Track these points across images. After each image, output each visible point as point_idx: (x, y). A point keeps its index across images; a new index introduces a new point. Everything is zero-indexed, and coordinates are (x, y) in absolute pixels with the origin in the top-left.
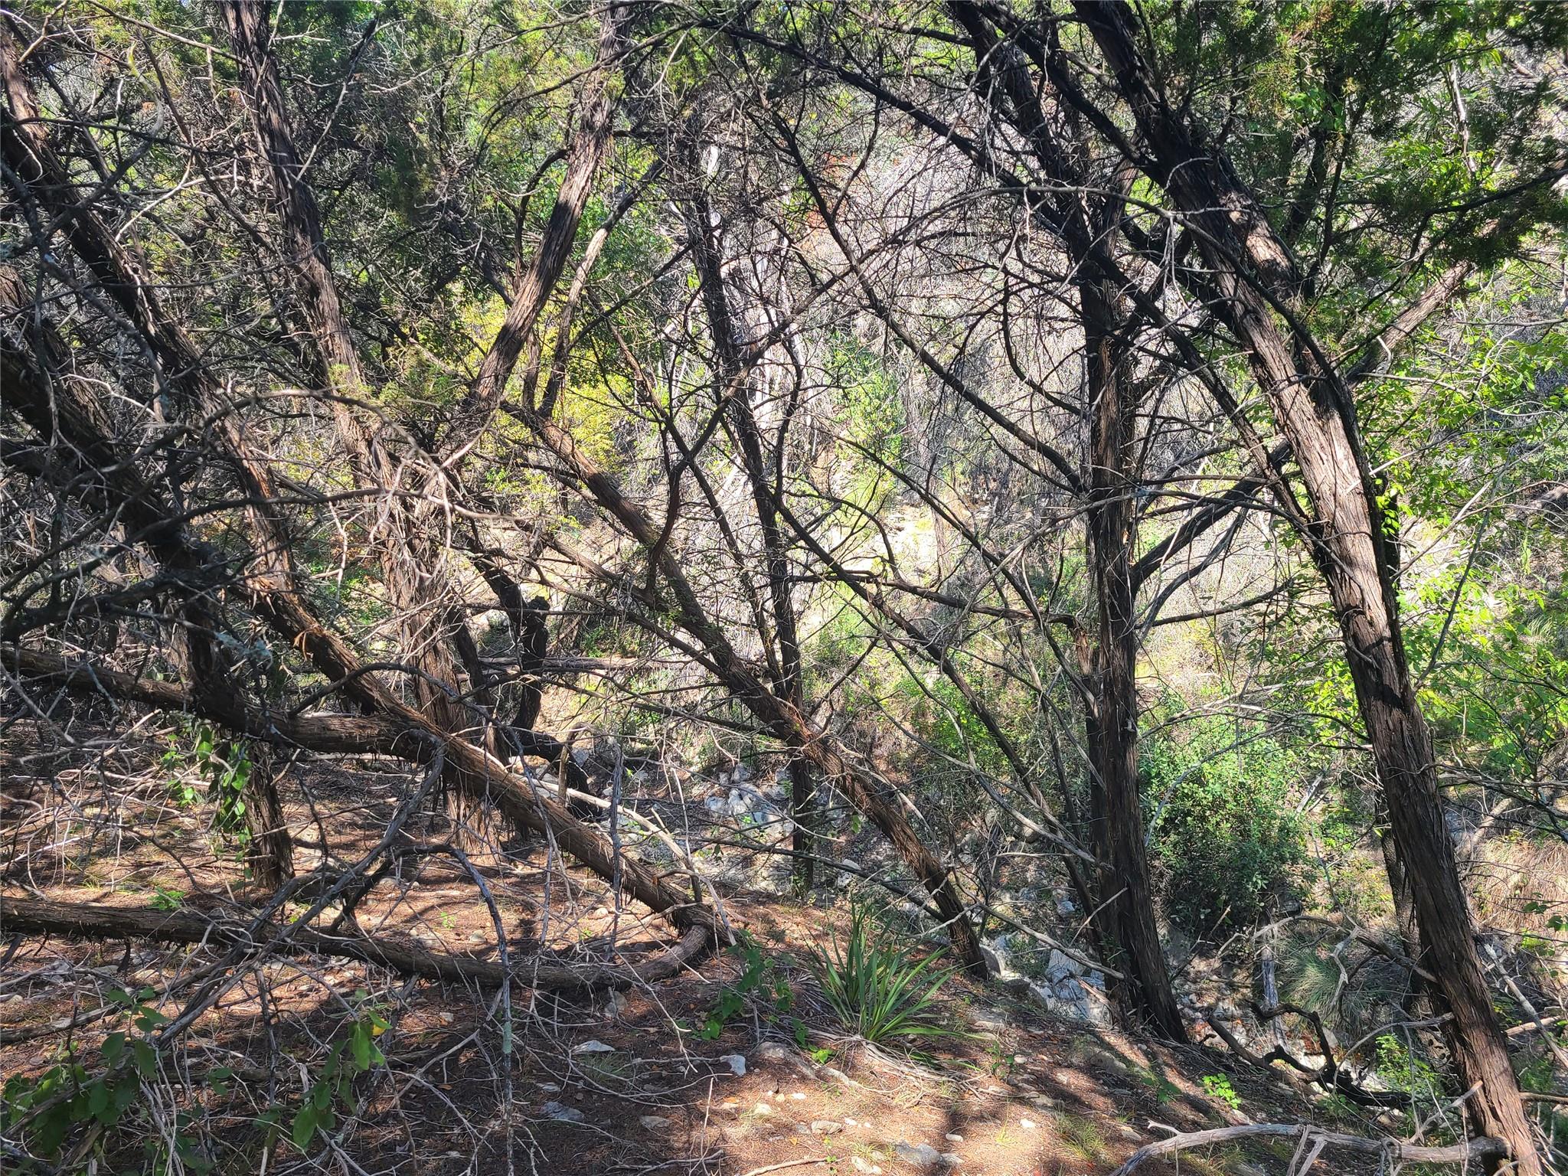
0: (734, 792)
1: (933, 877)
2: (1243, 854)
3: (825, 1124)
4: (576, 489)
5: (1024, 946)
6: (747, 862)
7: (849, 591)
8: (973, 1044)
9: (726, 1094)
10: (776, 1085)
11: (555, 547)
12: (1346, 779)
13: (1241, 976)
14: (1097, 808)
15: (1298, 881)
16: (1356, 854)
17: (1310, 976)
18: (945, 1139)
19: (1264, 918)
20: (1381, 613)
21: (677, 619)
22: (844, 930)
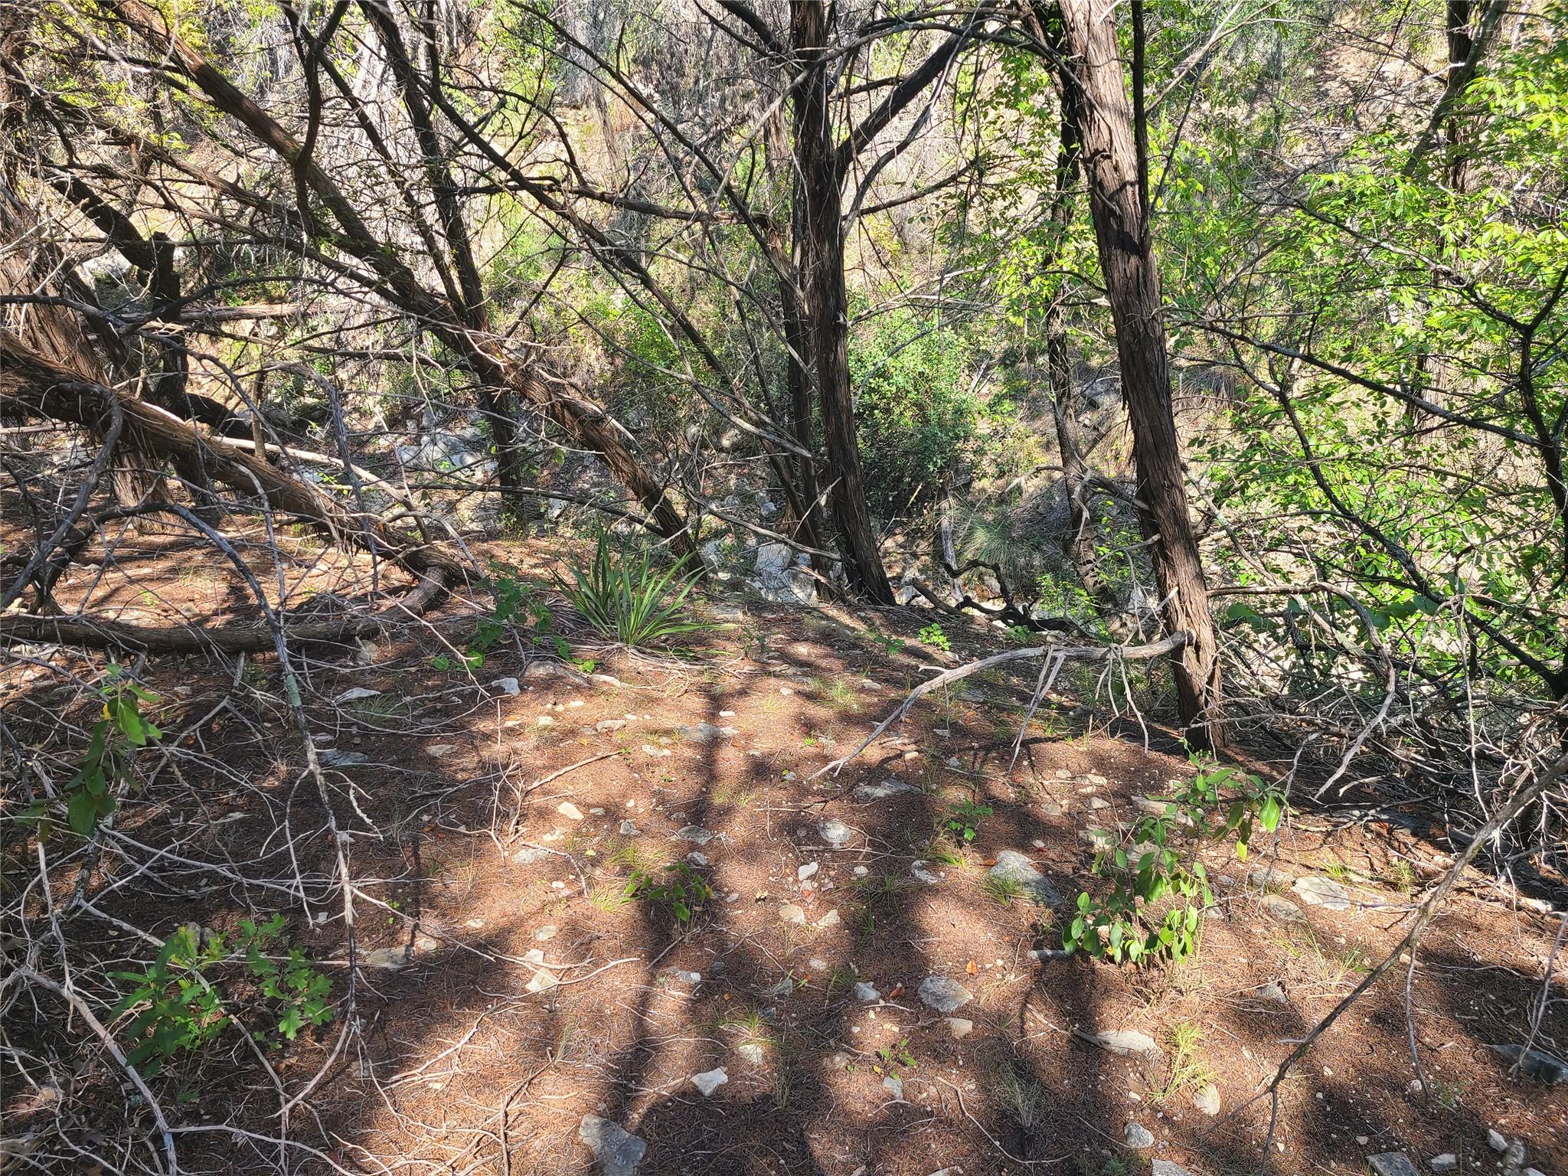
0: (425, 439)
1: (650, 494)
2: (925, 438)
3: (608, 723)
4: (183, 88)
5: (732, 549)
6: (451, 507)
7: (531, 201)
8: (717, 635)
9: (506, 713)
10: (551, 698)
11: (173, 163)
12: (1009, 359)
13: (923, 546)
14: (799, 409)
15: (969, 457)
16: (1018, 425)
17: (981, 537)
18: (712, 716)
19: (942, 493)
20: (1126, 157)
21: (342, 245)
22: (571, 555)
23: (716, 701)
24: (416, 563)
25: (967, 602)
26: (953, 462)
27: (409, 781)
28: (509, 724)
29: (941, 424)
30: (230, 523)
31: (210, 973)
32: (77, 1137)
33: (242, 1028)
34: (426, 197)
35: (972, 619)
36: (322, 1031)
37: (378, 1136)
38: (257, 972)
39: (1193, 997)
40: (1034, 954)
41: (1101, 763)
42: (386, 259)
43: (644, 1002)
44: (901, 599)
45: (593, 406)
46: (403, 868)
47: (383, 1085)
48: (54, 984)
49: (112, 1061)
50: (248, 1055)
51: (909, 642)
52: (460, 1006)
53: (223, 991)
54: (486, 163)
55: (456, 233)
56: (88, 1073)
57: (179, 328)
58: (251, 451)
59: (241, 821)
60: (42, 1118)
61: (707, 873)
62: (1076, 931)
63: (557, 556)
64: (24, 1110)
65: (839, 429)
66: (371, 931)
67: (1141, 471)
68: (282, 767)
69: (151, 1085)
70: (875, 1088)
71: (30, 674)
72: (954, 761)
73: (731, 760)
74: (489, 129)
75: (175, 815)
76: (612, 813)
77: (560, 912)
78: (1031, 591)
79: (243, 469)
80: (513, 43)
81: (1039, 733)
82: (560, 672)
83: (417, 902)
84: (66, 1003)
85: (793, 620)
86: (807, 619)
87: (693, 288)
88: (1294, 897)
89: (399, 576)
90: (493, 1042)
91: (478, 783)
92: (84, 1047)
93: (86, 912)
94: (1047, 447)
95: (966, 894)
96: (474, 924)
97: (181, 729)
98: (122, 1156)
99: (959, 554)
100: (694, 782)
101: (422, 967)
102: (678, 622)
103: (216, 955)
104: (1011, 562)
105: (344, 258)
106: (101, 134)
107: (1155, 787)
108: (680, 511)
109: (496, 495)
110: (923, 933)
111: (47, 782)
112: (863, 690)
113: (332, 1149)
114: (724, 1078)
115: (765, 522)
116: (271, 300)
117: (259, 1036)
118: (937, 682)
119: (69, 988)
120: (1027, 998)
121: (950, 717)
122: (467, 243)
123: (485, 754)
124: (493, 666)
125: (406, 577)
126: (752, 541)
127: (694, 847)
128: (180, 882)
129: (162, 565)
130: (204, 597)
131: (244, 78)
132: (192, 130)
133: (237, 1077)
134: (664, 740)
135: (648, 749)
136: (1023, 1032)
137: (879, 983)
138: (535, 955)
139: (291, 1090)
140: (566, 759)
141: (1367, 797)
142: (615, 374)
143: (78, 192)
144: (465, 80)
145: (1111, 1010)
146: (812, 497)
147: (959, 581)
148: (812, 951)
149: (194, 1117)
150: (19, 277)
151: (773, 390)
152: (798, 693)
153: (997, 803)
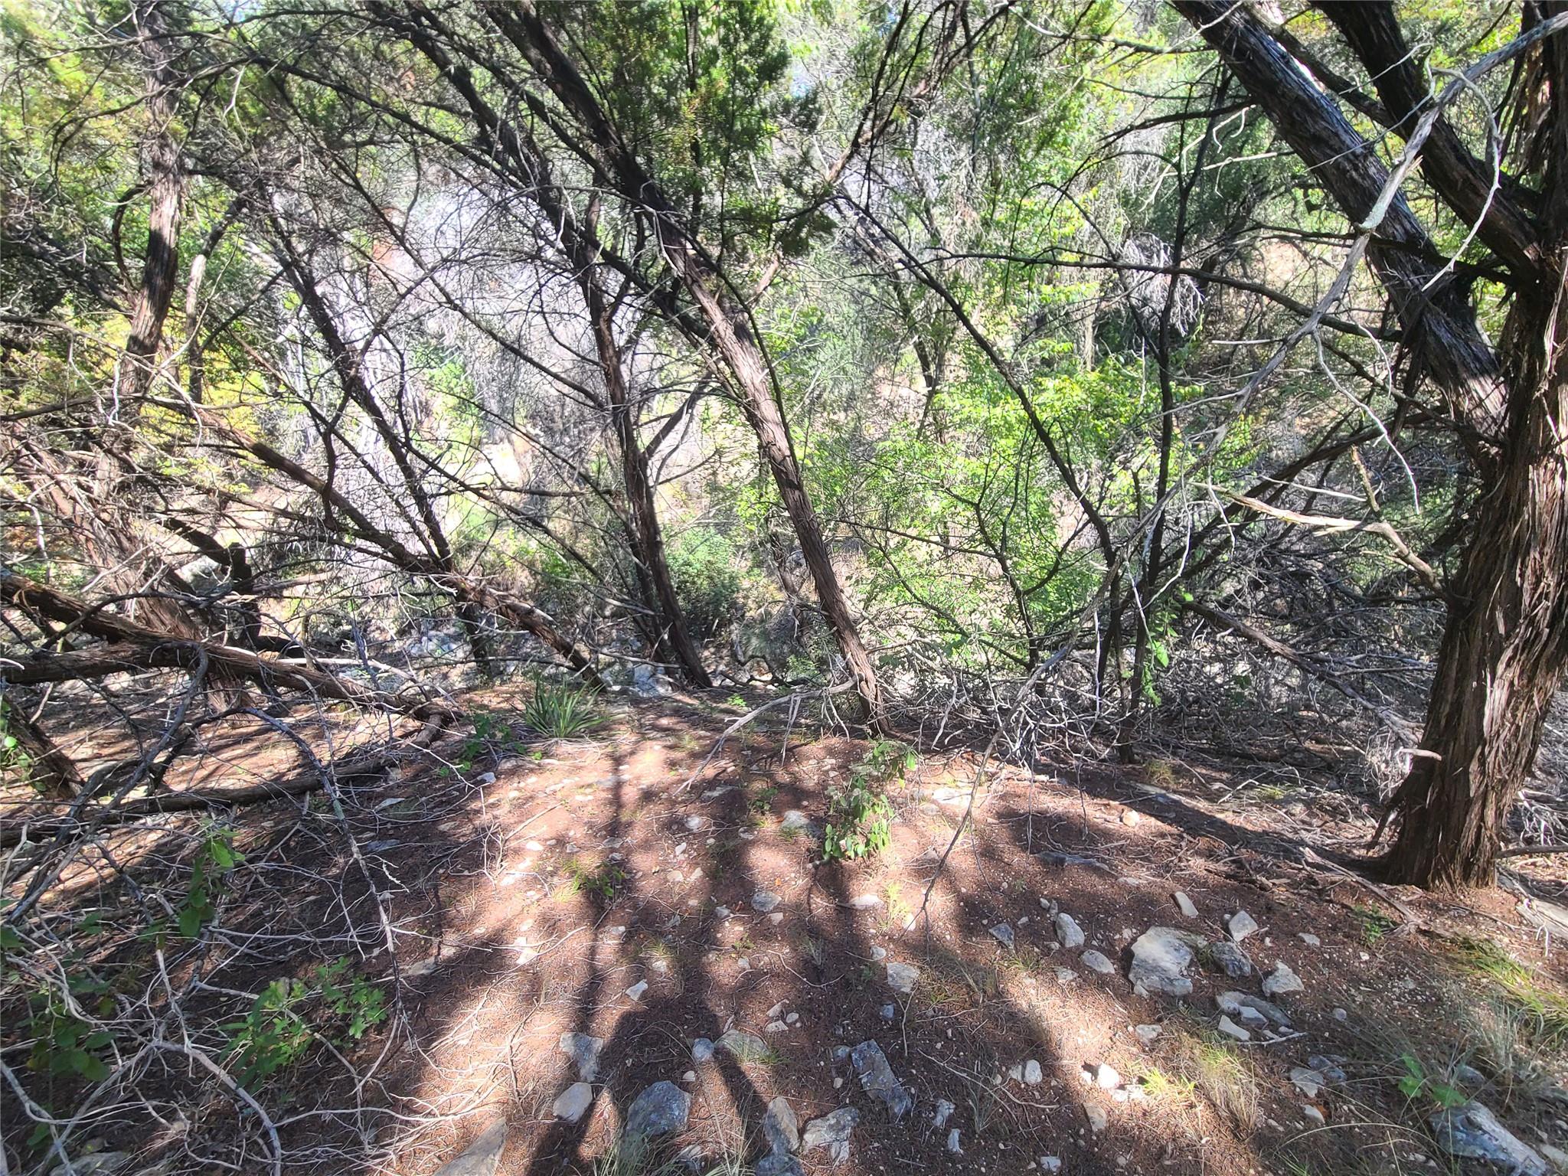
0: (424, 639)
1: (566, 649)
2: (716, 594)
3: (553, 788)
4: (244, 457)
5: (619, 671)
6: (445, 676)
7: (474, 497)
8: (614, 722)
9: (489, 795)
10: (516, 780)
11: (240, 501)
12: (753, 548)
13: (725, 652)
14: (645, 588)
15: (741, 601)
16: (764, 581)
17: (754, 642)
18: (616, 771)
19: (730, 622)
20: (783, 444)
21: (357, 534)
22: (523, 692)
23: (617, 760)
24: (422, 715)
25: (752, 678)
26: (733, 604)
27: (428, 850)
28: (491, 800)
29: (723, 586)
30: (296, 711)
31: (297, 1008)
32: (202, 1153)
33: (324, 1040)
34: (409, 502)
35: (755, 687)
36: (382, 1026)
37: (427, 1086)
38: (330, 1000)
39: (893, 868)
40: (810, 866)
41: (831, 752)
42: (386, 540)
43: (593, 952)
44: (716, 683)
45: (527, 605)
46: (429, 906)
47: (425, 1052)
48: (178, 1046)
49: (227, 1089)
50: (330, 1057)
51: (723, 706)
52: (474, 986)
53: (308, 1018)
54: (444, 479)
55: (429, 519)
56: (209, 1104)
57: (253, 597)
58: (304, 665)
59: (314, 902)
60: (175, 1146)
61: (622, 864)
62: (828, 848)
63: (513, 694)
64: (159, 1144)
65: (667, 596)
66: (409, 953)
67: (821, 596)
68: (341, 860)
69: (258, 1098)
70: (735, 967)
71: (153, 836)
72: (754, 767)
73: (630, 794)
74: (444, 460)
75: (266, 908)
76: (561, 841)
77: (535, 910)
78: (784, 666)
79: (299, 677)
80: (454, 414)
81: (797, 742)
82: (520, 763)
83: (440, 926)
84: (187, 1057)
85: (658, 706)
86: (666, 704)
87: (576, 532)
88: (934, 802)
89: (412, 724)
90: (498, 1003)
91: (474, 842)
92: (207, 1085)
93: (201, 989)
94: (780, 589)
95: (770, 841)
96: (480, 931)
97: (267, 850)
98: (239, 1154)
99: (744, 653)
100: (608, 812)
101: (447, 968)
102: (589, 720)
103: (301, 994)
104: (772, 653)
105: (360, 542)
106: (191, 490)
107: (859, 759)
108: (586, 655)
109: (473, 664)
110: (750, 869)
111: (169, 908)
112: (700, 738)
113: (394, 1105)
114: (646, 986)
115: (635, 653)
116: (316, 572)
117: (336, 1042)
118: (736, 726)
119: (188, 1045)
120: (810, 890)
121: (750, 742)
122: (437, 524)
123: (477, 822)
124: (477, 768)
125: (418, 723)
126: (630, 666)
127: (613, 850)
128: (272, 953)
129: (249, 746)
130: (281, 761)
131: (286, 448)
132: (254, 481)
133: (323, 1075)
134: (589, 790)
135: (579, 798)
136: (810, 911)
137: (728, 905)
138: (520, 941)
139: (362, 1073)
140: (529, 814)
141: (960, 741)
142: (538, 585)
143: (173, 525)
144: (428, 436)
145: (854, 886)
146: (659, 634)
147: (747, 667)
148: (689, 895)
149: (293, 1111)
150: (133, 581)
151: (629, 580)
152: (665, 747)
153: (780, 786)
